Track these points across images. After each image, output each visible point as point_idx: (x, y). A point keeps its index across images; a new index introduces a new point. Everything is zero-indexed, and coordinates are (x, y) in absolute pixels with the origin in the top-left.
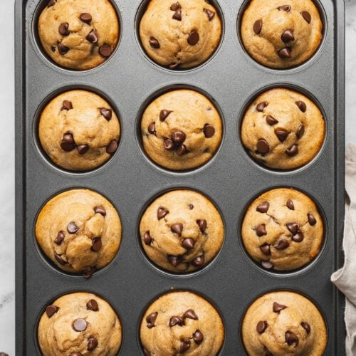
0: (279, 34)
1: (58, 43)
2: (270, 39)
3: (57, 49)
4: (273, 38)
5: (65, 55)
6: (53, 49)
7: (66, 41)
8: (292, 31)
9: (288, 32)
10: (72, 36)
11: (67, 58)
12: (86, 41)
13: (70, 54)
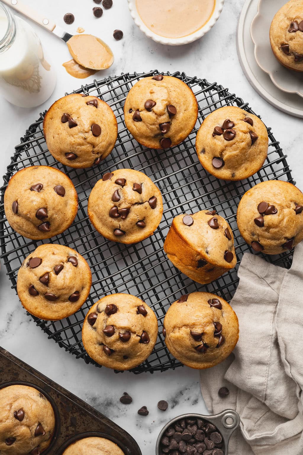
0: (34, 214)
1: (138, 110)
2: (27, 219)
3: (133, 113)
4: (29, 218)
5: (136, 122)
6: (131, 111)
7: (144, 114)
8: (46, 209)
9: (42, 211)
10: (150, 114)
11: (135, 125)
12: (157, 126)
13: (139, 124)
